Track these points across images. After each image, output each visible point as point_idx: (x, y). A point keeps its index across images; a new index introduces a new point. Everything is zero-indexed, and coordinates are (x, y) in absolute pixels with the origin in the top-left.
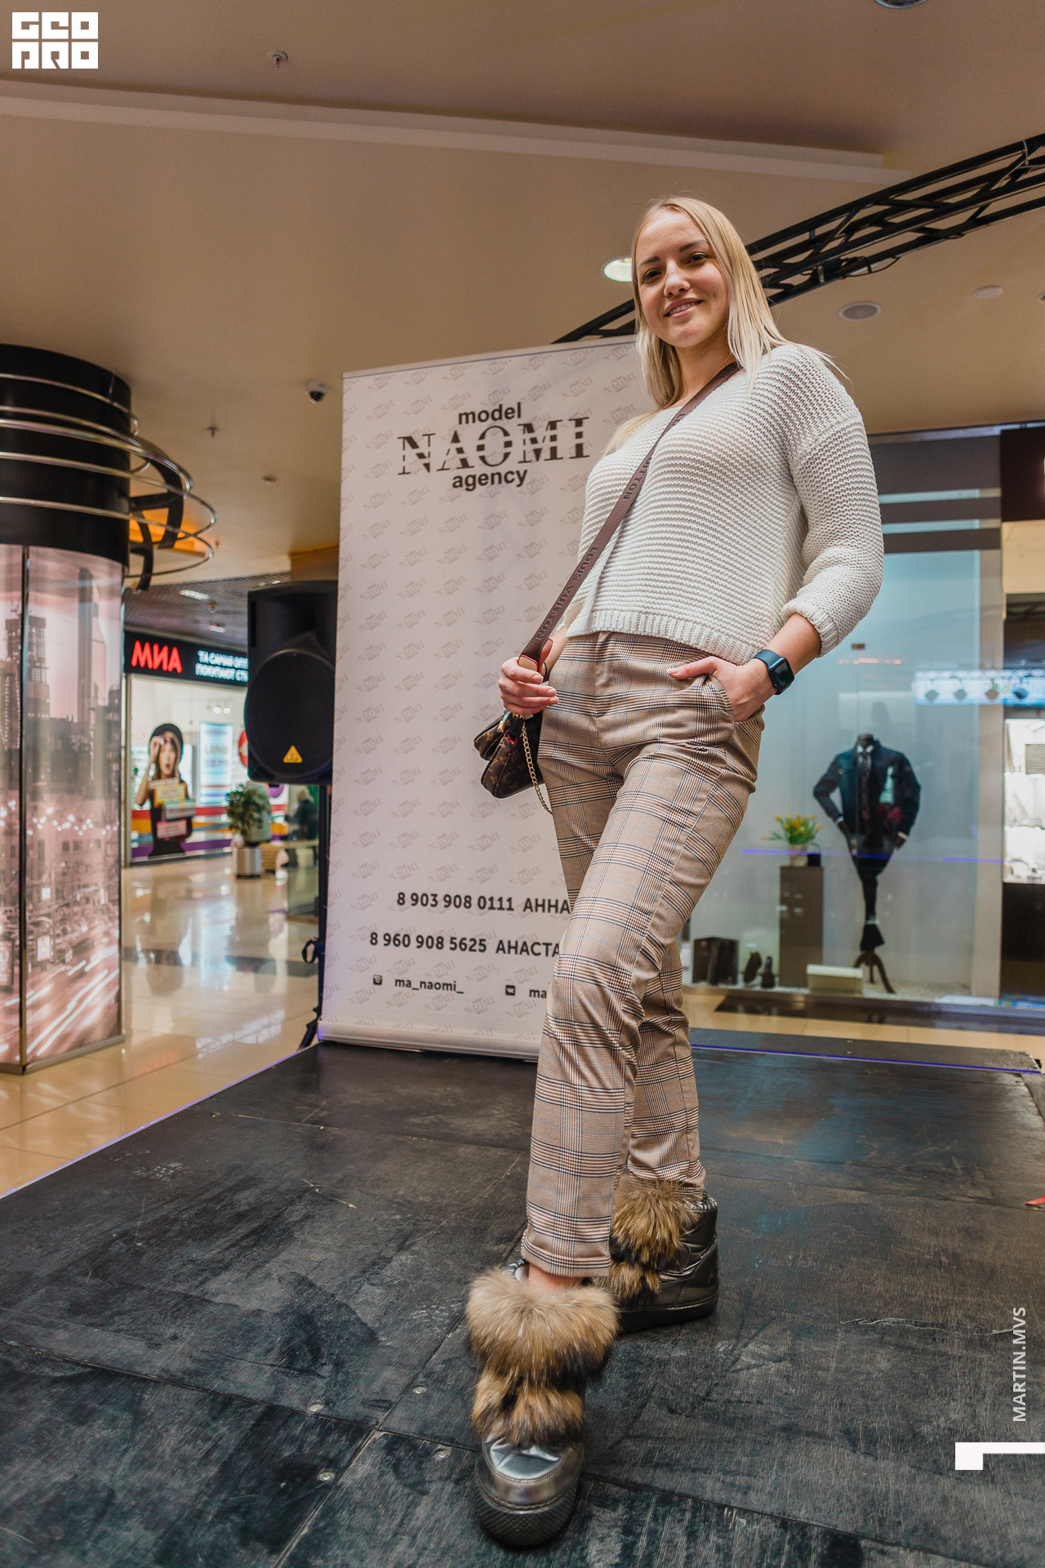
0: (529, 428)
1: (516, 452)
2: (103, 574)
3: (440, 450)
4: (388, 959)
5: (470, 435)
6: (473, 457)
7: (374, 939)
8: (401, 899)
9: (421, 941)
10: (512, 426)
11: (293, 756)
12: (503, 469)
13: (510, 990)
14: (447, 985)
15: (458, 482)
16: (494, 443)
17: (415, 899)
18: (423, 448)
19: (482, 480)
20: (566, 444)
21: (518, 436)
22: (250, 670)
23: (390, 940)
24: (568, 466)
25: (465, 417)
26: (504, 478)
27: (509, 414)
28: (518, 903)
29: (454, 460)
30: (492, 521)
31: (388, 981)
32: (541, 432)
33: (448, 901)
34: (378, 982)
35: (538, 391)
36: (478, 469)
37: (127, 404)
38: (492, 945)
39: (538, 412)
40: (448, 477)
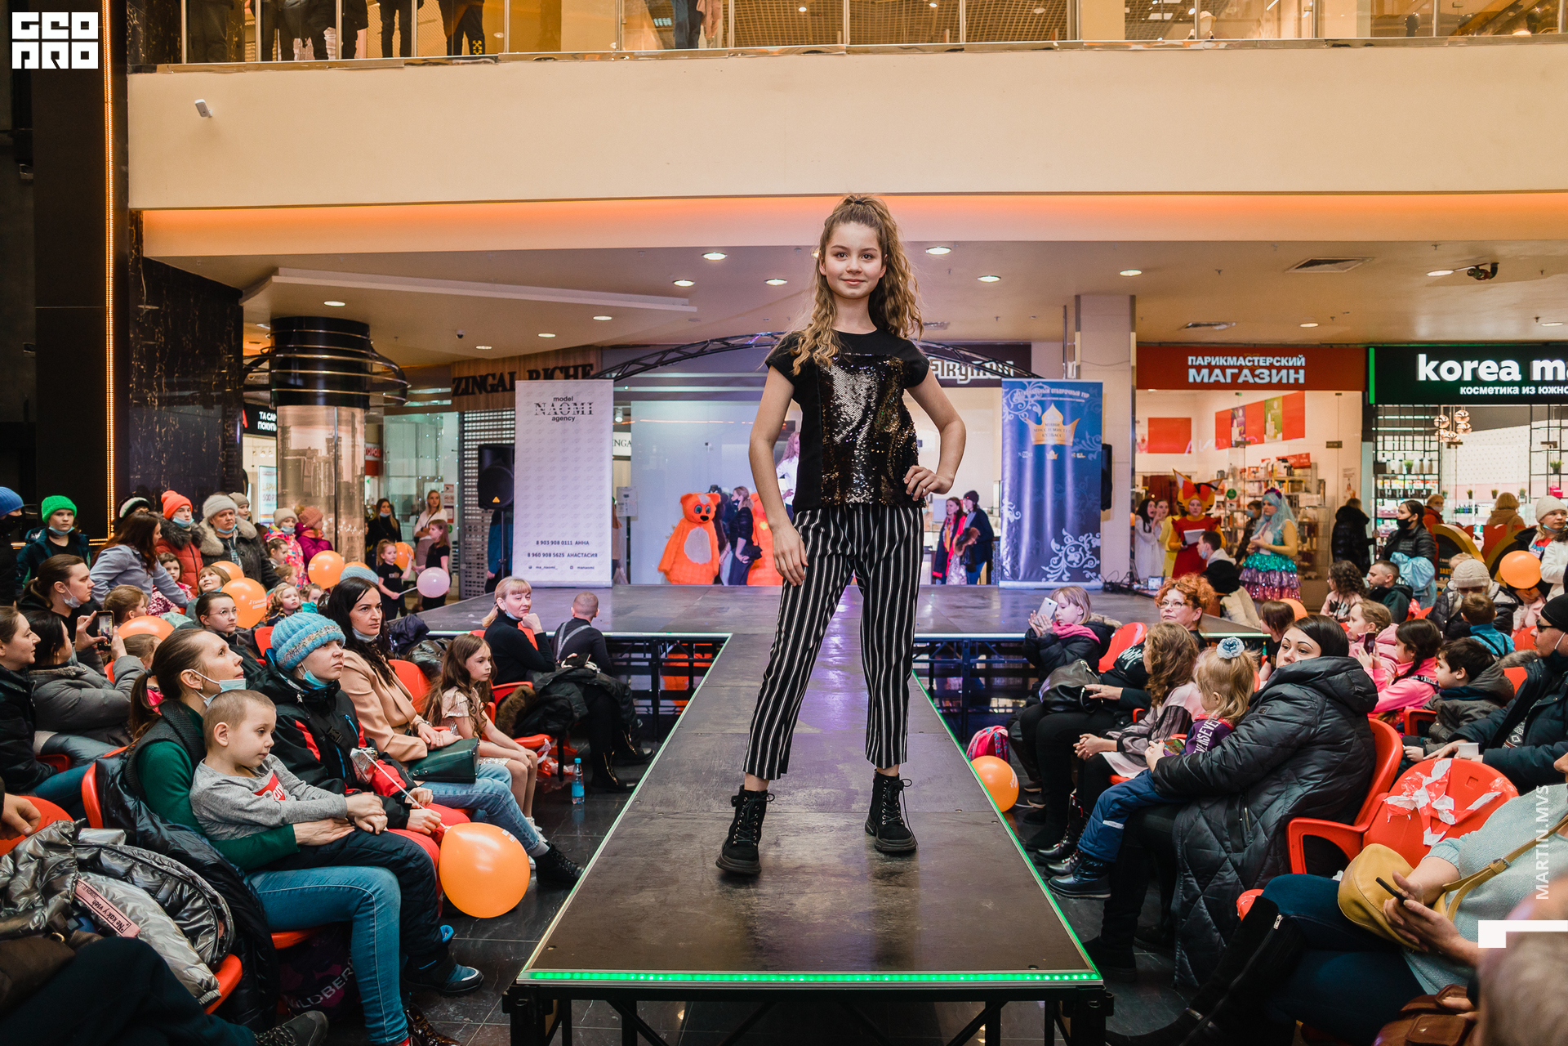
0: (575, 404)
1: (572, 411)
2: (359, 413)
3: (548, 409)
4: (534, 561)
5: (558, 404)
6: (558, 411)
7: (529, 555)
8: (538, 543)
9: (544, 555)
10: (570, 403)
11: (496, 500)
12: (568, 416)
13: (572, 567)
14: (553, 568)
15: (554, 419)
16: (565, 408)
17: (542, 543)
18: (542, 406)
19: (561, 419)
20: (587, 410)
21: (572, 406)
22: (479, 473)
23: (535, 555)
24: (587, 417)
25: (555, 399)
26: (568, 419)
27: (569, 399)
28: (574, 542)
29: (553, 412)
30: (565, 431)
31: (534, 567)
32: (579, 406)
33: (552, 543)
34: (531, 568)
35: (578, 394)
36: (560, 415)
37: (368, 336)
38: (566, 555)
39: (579, 400)
40: (551, 417)
